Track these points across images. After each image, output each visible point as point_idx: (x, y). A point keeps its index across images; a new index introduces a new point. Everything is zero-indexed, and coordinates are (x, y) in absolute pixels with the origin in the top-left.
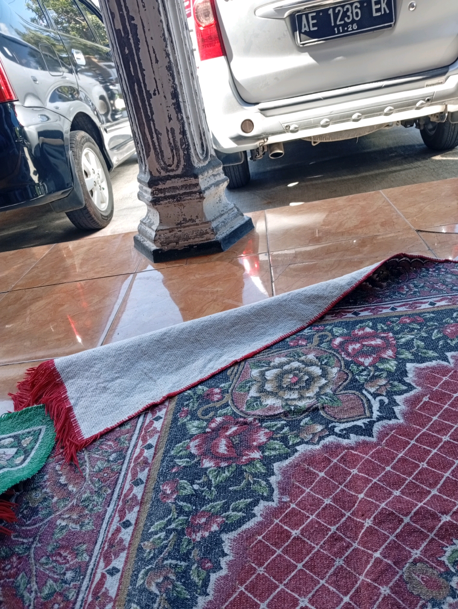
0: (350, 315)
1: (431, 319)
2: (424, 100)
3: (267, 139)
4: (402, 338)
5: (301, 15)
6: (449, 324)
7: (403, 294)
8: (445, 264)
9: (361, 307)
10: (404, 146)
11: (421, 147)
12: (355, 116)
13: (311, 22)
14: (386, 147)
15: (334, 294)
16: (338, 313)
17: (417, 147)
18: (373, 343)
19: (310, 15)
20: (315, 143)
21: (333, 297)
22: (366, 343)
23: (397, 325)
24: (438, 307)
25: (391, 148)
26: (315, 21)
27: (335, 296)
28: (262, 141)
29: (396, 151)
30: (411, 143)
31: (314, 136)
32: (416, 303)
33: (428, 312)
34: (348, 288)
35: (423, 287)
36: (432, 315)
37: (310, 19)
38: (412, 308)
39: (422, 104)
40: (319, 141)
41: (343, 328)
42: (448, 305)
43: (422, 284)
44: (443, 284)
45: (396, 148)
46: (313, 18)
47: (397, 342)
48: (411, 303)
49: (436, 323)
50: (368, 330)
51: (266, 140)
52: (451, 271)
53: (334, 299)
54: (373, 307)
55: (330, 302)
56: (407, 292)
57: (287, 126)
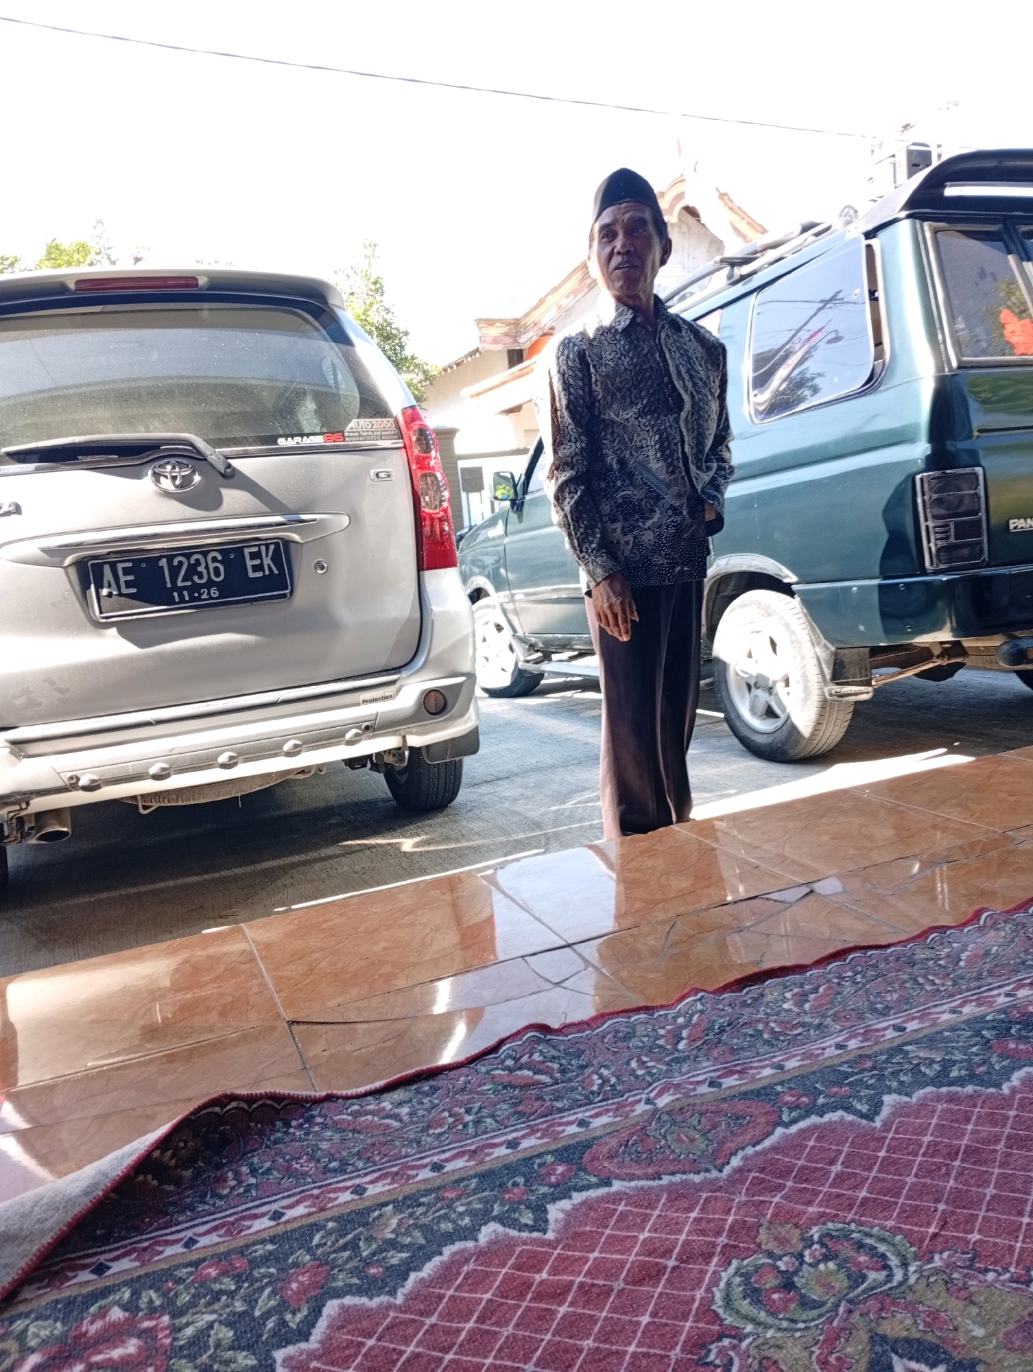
0: (85, 1276)
1: (266, 1259)
2: (359, 728)
3: (28, 804)
4: (188, 1324)
5: (101, 566)
6: (298, 1267)
7: (221, 1197)
8: (326, 1105)
9: (117, 1249)
10: (356, 804)
11: (388, 804)
12: (223, 759)
13: (123, 579)
14: (322, 805)
15: (48, 1225)
16: (57, 1273)
17: (380, 805)
18: (116, 1353)
19: (120, 566)
20: (145, 808)
21: (43, 1233)
22: (98, 1358)
23: (187, 1288)
24: (287, 1222)
25: (331, 808)
26: (131, 578)
27: (51, 1230)
28: (17, 807)
29: (340, 814)
30: (370, 797)
31: (142, 796)
32: (243, 1218)
33: (263, 1242)
34: (84, 1204)
35: (268, 1171)
36: (270, 1247)
37: (120, 572)
38: (231, 1234)
39: (357, 735)
40: (155, 806)
41: (56, 1321)
42: (310, 1214)
43: (268, 1164)
44: (312, 1158)
45: (340, 806)
46: (126, 571)
47: (175, 1339)
48: (231, 1219)
49: (272, 1270)
50: (117, 1314)
51: (24, 806)
52: (336, 1123)
53: (47, 1240)
54: (145, 1244)
55: (35, 1248)
56: (233, 1188)
57: (71, 778)
